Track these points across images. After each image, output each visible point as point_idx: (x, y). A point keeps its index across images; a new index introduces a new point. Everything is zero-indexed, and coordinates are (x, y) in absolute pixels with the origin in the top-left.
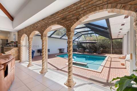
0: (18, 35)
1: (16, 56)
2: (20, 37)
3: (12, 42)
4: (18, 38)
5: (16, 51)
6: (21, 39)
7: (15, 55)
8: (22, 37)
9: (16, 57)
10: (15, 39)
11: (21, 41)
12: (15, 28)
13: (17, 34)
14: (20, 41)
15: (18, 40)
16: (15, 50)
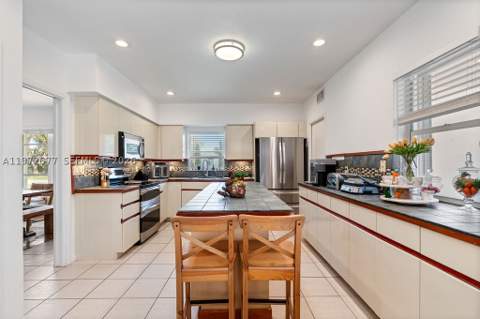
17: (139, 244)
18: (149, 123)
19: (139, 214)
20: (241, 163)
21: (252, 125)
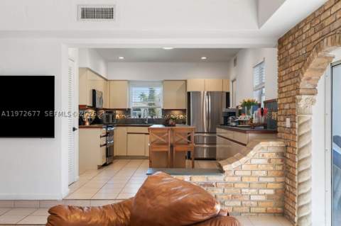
0: (283, 62)
1: (271, 192)
2: (296, 76)
3: (248, 104)
4: (280, 80)
5: (269, 161)
6: (304, 84)
7: (266, 186)
8: (307, 74)
9: (269, 196)
10: (260, 88)
11: (303, 101)
12: (270, 16)
13: (271, 55)
14: (294, 101)
15: (280, 92)
16: (267, 155)
17: (105, 165)
18: (101, 79)
19: (106, 145)
20: (176, 112)
21: (186, 81)
